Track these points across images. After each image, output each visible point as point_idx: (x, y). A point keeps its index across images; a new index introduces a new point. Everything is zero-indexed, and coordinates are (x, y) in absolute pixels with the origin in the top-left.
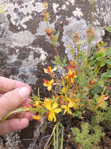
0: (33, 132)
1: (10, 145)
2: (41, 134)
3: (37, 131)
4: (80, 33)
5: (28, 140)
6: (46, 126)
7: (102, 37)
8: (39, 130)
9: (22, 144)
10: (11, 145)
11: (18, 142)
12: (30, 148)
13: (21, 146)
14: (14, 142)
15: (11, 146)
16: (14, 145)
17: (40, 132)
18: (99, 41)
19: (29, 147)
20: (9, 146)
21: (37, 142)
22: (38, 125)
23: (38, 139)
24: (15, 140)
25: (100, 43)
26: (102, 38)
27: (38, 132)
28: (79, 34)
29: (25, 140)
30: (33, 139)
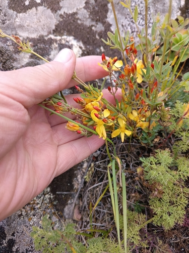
0: (72, 181)
1: (36, 202)
2: (85, 183)
3: (78, 180)
4: (139, 2)
5: (66, 194)
6: (93, 169)
7: (181, 9)
8: (82, 178)
9: (55, 200)
10: (38, 202)
11: (49, 196)
12: (69, 206)
13: (55, 203)
14: (42, 197)
15: (38, 204)
16: (43, 202)
17: (83, 180)
18: (176, 17)
19: (67, 204)
20: (34, 203)
21: (81, 197)
22: (79, 169)
23: (81, 191)
24: (43, 194)
25: (177, 20)
26: (180, 12)
27: (80, 180)
28: (139, 5)
29: (59, 193)
30: (72, 193)
